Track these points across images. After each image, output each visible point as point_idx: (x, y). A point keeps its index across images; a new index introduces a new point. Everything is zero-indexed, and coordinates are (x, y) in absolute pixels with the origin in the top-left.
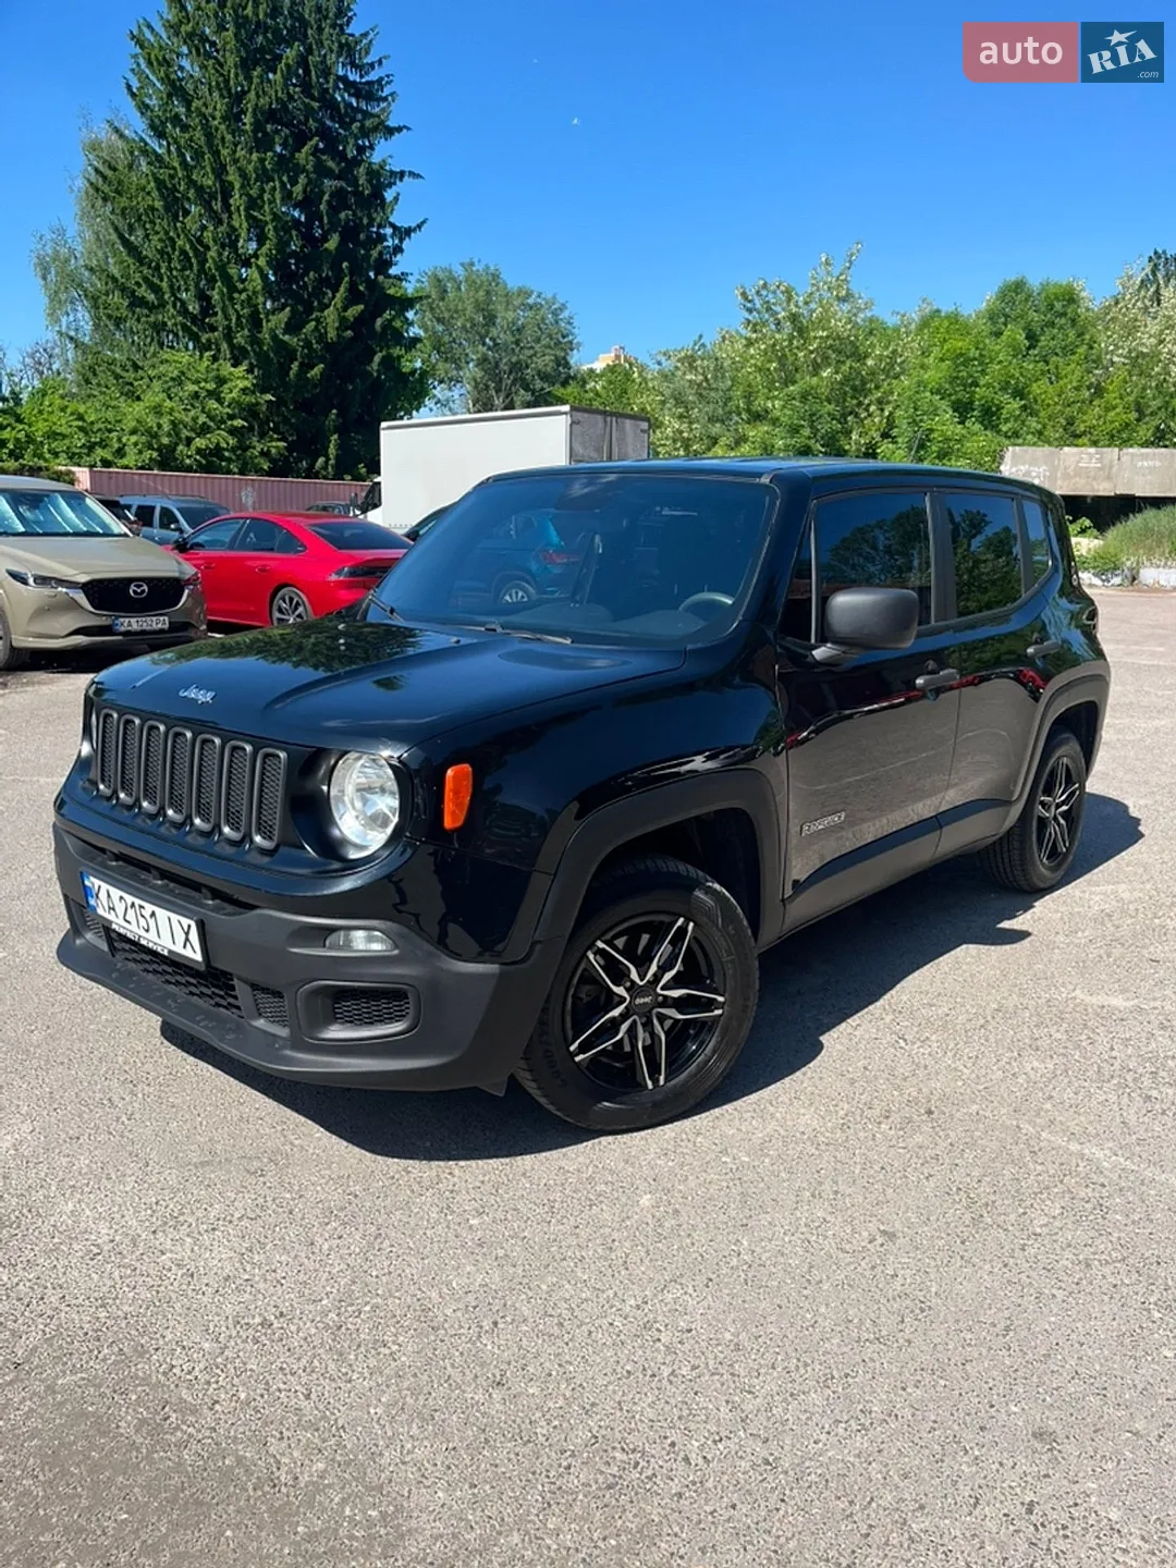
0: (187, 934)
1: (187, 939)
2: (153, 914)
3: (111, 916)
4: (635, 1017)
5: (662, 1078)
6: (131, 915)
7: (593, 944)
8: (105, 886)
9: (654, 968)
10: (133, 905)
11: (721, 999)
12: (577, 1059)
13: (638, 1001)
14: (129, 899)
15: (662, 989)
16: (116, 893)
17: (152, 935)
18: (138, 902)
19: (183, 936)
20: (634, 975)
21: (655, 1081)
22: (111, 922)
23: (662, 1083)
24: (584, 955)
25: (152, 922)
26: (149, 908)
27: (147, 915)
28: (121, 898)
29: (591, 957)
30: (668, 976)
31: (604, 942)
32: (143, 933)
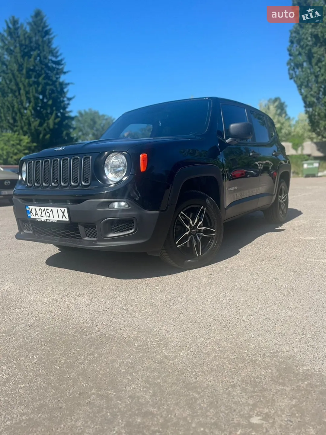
0: (63, 213)
1: (63, 215)
2: (52, 210)
3: (36, 217)
4: (192, 235)
5: (200, 253)
6: (43, 214)
7: (180, 213)
8: (34, 207)
9: (196, 221)
10: (44, 210)
11: (214, 230)
12: (178, 246)
13: (193, 231)
14: (43, 208)
15: (198, 227)
16: (38, 208)
17: (51, 218)
18: (46, 208)
19: (62, 214)
20: (191, 223)
21: (199, 254)
22: (36, 219)
23: (200, 255)
24: (178, 216)
25: (51, 213)
26: (50, 209)
27: (49, 211)
28: (40, 209)
29: (180, 216)
30: (200, 223)
31: (183, 212)
32: (48, 218)
